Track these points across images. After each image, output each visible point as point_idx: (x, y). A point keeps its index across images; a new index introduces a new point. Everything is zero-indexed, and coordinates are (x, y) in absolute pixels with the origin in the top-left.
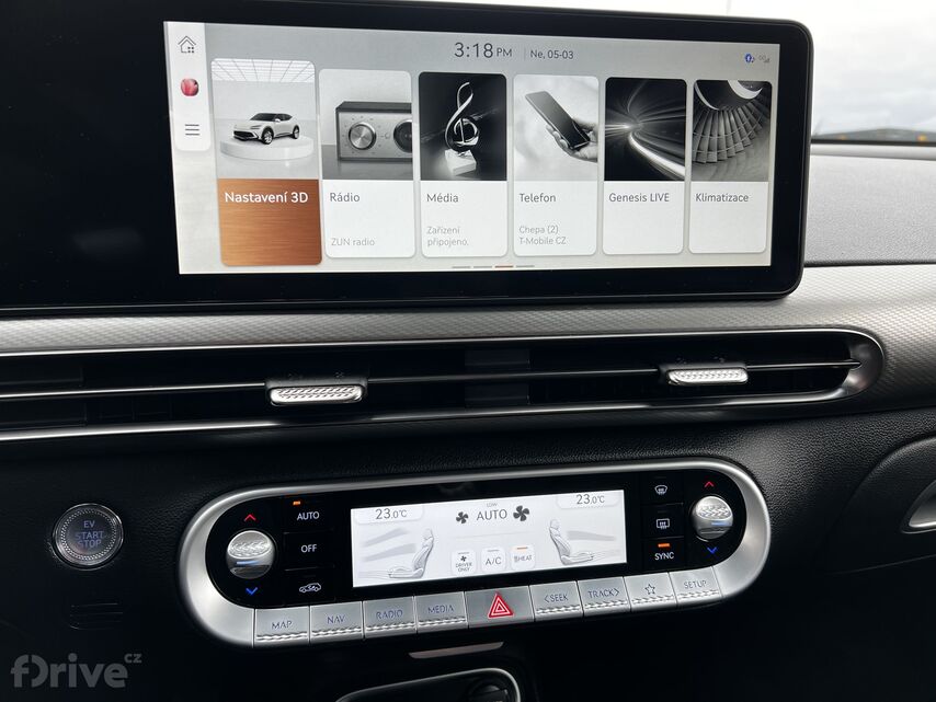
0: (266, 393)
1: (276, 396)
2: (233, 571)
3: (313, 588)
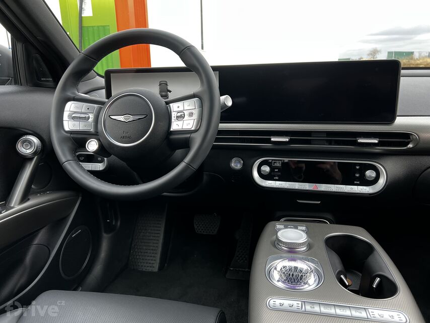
0: (270, 139)
1: (272, 139)
2: (262, 172)
3: (277, 178)
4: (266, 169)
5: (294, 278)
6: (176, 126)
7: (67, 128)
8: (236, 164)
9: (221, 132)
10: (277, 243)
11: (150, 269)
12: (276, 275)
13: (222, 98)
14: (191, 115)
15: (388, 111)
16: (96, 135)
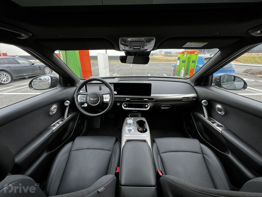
1: (126, 99)
3: (127, 107)
4: (125, 105)
5: (130, 131)
6: (105, 100)
7: (79, 101)
8: (118, 104)
9: (115, 98)
10: (127, 123)
11: (98, 128)
12: (126, 130)
13: (114, 92)
14: (108, 98)
15: (149, 93)
16: (86, 102)
